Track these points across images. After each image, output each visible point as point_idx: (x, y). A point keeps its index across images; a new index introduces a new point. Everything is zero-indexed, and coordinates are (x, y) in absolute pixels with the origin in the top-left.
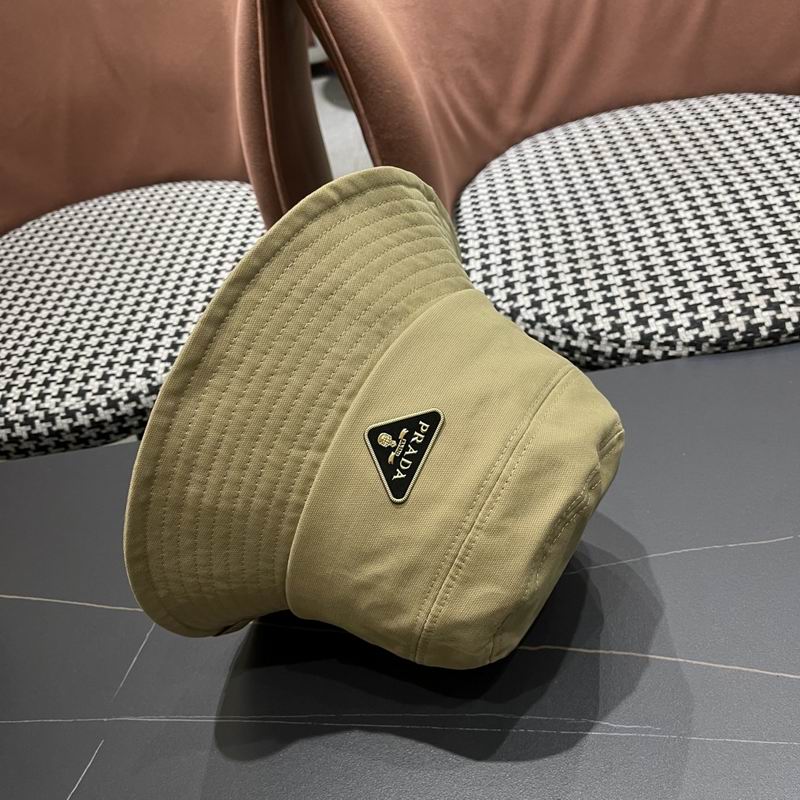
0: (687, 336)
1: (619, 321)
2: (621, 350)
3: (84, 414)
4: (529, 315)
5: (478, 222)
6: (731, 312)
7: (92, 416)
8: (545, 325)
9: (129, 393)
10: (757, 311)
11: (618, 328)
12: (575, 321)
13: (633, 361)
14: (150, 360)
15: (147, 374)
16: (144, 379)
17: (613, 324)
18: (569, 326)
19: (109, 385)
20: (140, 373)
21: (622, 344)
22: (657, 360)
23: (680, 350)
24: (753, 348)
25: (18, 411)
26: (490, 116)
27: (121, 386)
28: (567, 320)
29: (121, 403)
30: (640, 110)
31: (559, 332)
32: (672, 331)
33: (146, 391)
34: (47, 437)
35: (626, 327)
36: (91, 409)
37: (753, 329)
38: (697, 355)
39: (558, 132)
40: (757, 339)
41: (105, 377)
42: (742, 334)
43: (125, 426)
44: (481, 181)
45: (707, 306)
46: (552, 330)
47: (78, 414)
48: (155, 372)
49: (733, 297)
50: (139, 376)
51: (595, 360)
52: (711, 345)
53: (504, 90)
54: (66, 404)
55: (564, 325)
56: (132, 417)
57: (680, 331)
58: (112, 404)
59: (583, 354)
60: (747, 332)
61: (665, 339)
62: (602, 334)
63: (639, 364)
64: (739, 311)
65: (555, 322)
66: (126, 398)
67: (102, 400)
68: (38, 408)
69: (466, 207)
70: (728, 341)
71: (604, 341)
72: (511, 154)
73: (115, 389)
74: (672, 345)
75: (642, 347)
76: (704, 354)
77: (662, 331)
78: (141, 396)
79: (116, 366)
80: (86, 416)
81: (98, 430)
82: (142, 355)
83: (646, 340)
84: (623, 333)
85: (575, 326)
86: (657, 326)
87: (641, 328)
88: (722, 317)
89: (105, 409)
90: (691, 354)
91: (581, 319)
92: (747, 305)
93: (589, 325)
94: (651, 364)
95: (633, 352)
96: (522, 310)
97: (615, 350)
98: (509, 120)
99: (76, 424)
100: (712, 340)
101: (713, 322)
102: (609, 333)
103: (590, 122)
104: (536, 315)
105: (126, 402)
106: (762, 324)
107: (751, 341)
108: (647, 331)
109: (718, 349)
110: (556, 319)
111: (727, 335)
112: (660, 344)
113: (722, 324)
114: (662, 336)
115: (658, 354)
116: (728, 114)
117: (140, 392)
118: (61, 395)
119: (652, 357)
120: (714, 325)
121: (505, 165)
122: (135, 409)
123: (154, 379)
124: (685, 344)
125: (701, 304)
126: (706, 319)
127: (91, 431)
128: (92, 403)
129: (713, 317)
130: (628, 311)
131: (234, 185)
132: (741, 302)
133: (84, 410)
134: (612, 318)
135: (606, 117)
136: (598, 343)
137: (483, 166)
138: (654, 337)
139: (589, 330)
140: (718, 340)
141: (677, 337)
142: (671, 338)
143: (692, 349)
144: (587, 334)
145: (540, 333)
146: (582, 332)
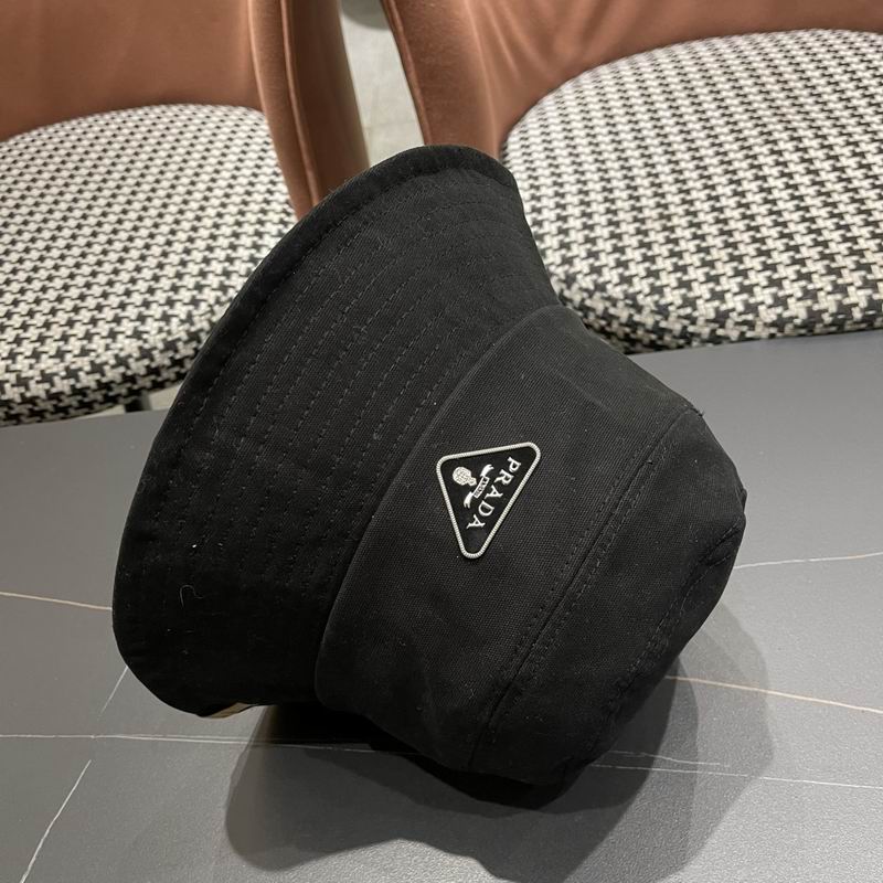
0: (768, 315)
1: (691, 295)
2: (691, 329)
3: (63, 378)
4: (587, 283)
5: (528, 169)
6: (821, 289)
7: (72, 381)
8: (605, 295)
9: (116, 356)
10: (851, 290)
11: (689, 302)
12: (640, 292)
13: (704, 342)
14: (142, 318)
15: (137, 335)
16: (134, 340)
17: (684, 298)
18: (633, 297)
19: (93, 346)
20: (129, 333)
21: (693, 321)
22: (732, 342)
23: (761, 331)
24: (843, 332)
26: (545, 42)
27: (107, 348)
28: (631, 290)
29: (107, 368)
30: (719, 43)
31: (620, 304)
32: (751, 308)
33: (136, 355)
34: (19, 404)
35: (699, 302)
36: (72, 374)
37: (845, 310)
38: (778, 338)
39: (623, 65)
40: (849, 322)
41: (88, 336)
42: (832, 315)
43: (111, 394)
44: (531, 118)
45: (794, 281)
46: (614, 302)
47: (56, 379)
48: (146, 332)
49: (824, 272)
50: (128, 337)
51: (661, 338)
52: (796, 327)
53: (563, 11)
54: (42, 366)
55: (627, 296)
56: (119, 384)
57: (762, 308)
58: (97, 368)
59: (648, 331)
60: (838, 313)
61: (744, 317)
62: (671, 308)
63: (710, 345)
64: (829, 288)
65: (616, 292)
66: (112, 362)
67: (84, 363)
68: (8, 370)
69: (514, 150)
70: (815, 323)
71: (673, 317)
72: (567, 89)
73: (100, 351)
74: (751, 325)
75: (717, 325)
76: (787, 337)
77: (740, 308)
78: (131, 361)
79: (101, 323)
80: (65, 382)
81: (79, 398)
82: (132, 312)
83: (721, 318)
84: (695, 309)
85: (640, 297)
86: (735, 303)
87: (716, 303)
88: (810, 295)
89: (88, 373)
90: (772, 336)
91: (647, 290)
92: (840, 281)
93: (656, 297)
94: (725, 346)
95: (706, 331)
96: (579, 277)
97: (685, 327)
98: (566, 48)
99: (54, 390)
100: (798, 321)
101: (799, 299)
102: (679, 308)
103: (661, 55)
104: (595, 283)
105: (113, 367)
106: (856, 305)
107: (840, 325)
108: (724, 308)
109: (803, 331)
110: (618, 289)
111: (814, 317)
112: (737, 324)
113: (809, 302)
114: (740, 314)
115: (734, 335)
116: (822, 53)
117: (130, 356)
118: (36, 355)
119: (727, 338)
120: (800, 304)
121: (560, 103)
122: (124, 375)
123: (145, 341)
124: (765, 325)
125: (786, 278)
126: (791, 296)
127: (72, 398)
128: (73, 367)
129: (800, 294)
130: (702, 283)
131: (240, 111)
132: (833, 277)
133: (63, 374)
134: (683, 291)
135: (680, 51)
136: (666, 318)
137: (534, 102)
138: (731, 314)
139: (656, 303)
140: (804, 321)
141: (757, 315)
142: (750, 317)
143: (773, 330)
144: (654, 308)
145: (598, 304)
146: (648, 306)
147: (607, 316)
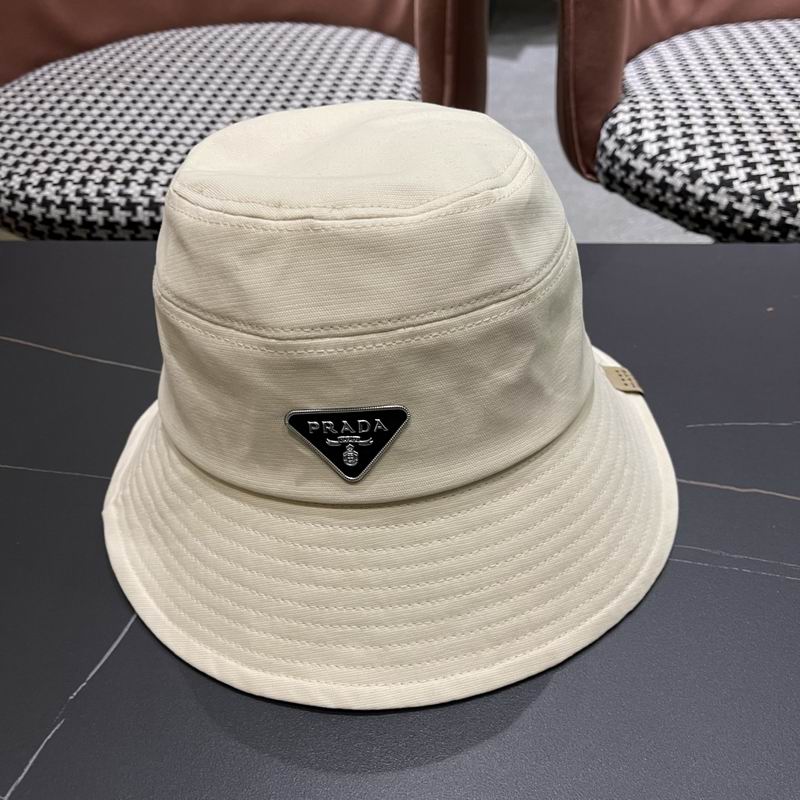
4: (714, 179)
8: (731, 190)
12: (768, 189)
25: (121, 194)
28: (759, 187)
31: (747, 199)
46: (740, 197)
51: (784, 236)
55: (754, 192)
59: (772, 228)
65: (744, 188)
68: (143, 194)
85: (768, 196)
91: (776, 188)
93: (785, 195)
96: (705, 173)
104: (721, 178)
110: (746, 185)
136: (794, 215)
139: (785, 200)
144: (781, 203)
145: (722, 199)
146: (776, 202)
147: (730, 212)
